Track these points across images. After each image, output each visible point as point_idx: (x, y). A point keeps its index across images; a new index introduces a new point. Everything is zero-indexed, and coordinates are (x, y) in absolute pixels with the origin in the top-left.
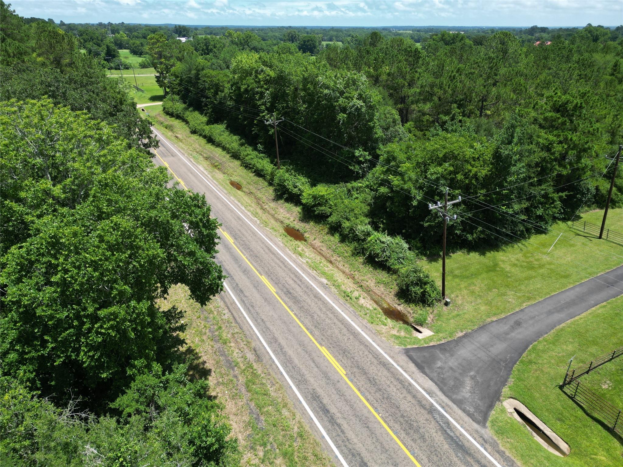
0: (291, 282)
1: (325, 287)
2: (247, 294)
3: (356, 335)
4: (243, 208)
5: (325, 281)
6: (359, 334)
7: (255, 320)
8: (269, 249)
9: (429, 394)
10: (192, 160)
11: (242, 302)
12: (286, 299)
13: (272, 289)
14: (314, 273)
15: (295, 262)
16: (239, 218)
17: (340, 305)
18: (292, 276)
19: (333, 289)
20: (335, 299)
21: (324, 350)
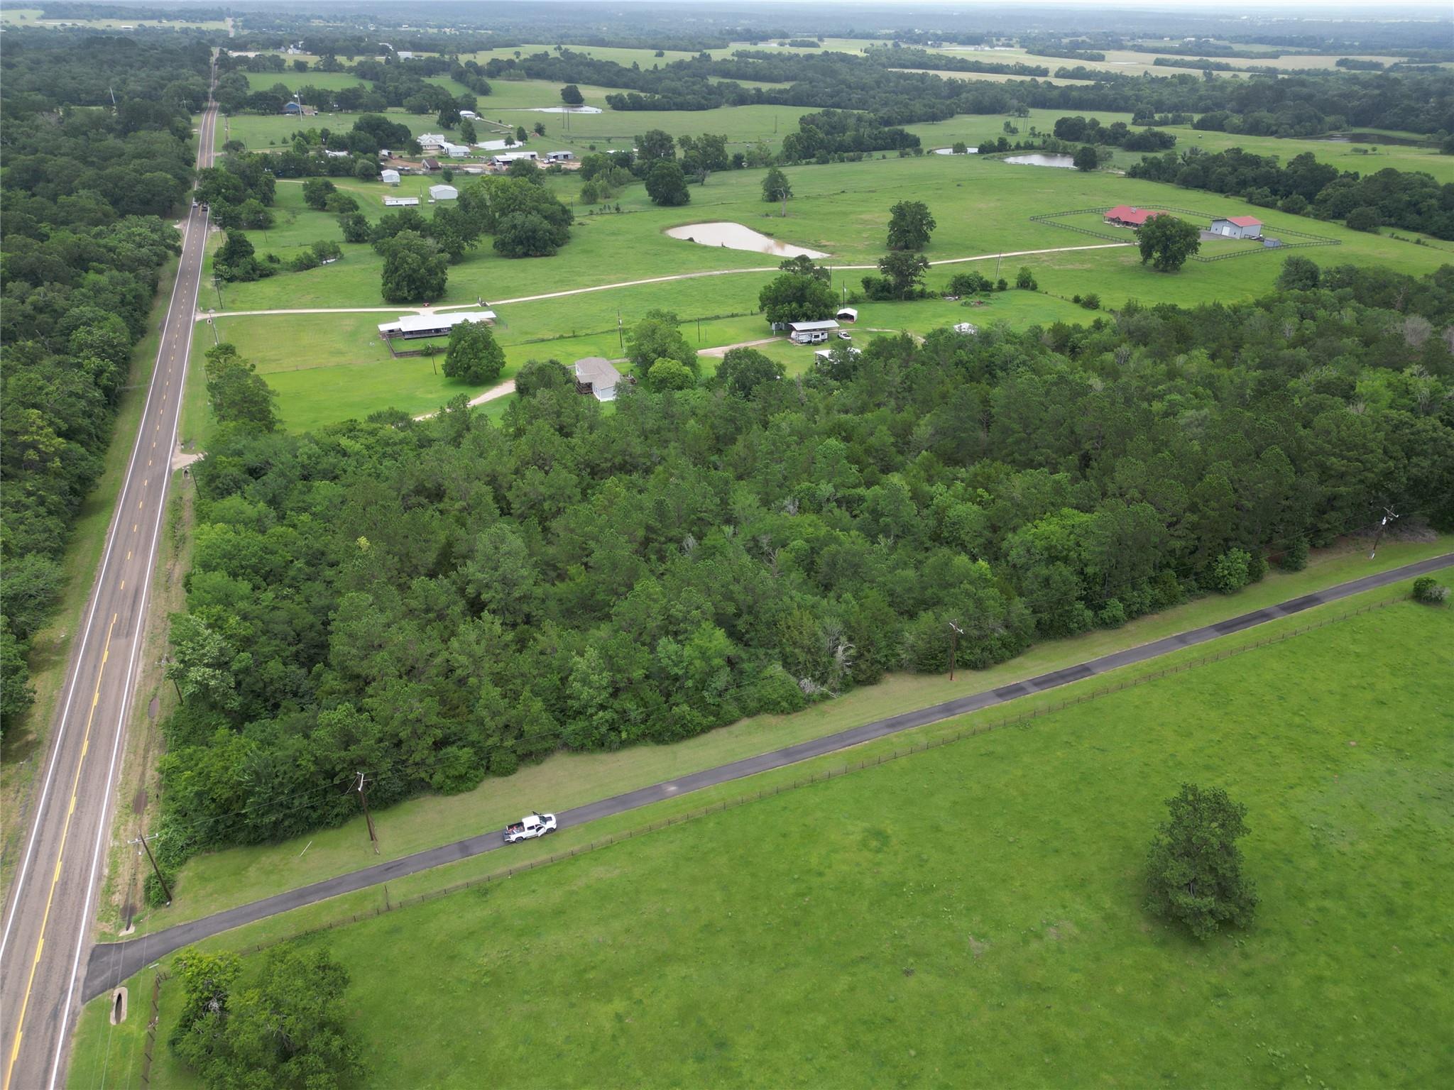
0: (78, 871)
1: (99, 877)
2: (33, 883)
3: (76, 929)
4: (124, 756)
5: (106, 871)
6: (79, 930)
7: (17, 910)
8: (94, 826)
9: (76, 980)
10: (144, 645)
11: (23, 890)
12: (58, 890)
13: (56, 878)
14: (107, 860)
15: (102, 845)
16: (105, 776)
17: (93, 899)
18: (86, 863)
19: (104, 883)
20: (94, 894)
21: (41, 942)
